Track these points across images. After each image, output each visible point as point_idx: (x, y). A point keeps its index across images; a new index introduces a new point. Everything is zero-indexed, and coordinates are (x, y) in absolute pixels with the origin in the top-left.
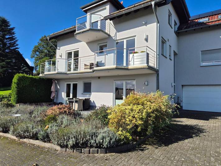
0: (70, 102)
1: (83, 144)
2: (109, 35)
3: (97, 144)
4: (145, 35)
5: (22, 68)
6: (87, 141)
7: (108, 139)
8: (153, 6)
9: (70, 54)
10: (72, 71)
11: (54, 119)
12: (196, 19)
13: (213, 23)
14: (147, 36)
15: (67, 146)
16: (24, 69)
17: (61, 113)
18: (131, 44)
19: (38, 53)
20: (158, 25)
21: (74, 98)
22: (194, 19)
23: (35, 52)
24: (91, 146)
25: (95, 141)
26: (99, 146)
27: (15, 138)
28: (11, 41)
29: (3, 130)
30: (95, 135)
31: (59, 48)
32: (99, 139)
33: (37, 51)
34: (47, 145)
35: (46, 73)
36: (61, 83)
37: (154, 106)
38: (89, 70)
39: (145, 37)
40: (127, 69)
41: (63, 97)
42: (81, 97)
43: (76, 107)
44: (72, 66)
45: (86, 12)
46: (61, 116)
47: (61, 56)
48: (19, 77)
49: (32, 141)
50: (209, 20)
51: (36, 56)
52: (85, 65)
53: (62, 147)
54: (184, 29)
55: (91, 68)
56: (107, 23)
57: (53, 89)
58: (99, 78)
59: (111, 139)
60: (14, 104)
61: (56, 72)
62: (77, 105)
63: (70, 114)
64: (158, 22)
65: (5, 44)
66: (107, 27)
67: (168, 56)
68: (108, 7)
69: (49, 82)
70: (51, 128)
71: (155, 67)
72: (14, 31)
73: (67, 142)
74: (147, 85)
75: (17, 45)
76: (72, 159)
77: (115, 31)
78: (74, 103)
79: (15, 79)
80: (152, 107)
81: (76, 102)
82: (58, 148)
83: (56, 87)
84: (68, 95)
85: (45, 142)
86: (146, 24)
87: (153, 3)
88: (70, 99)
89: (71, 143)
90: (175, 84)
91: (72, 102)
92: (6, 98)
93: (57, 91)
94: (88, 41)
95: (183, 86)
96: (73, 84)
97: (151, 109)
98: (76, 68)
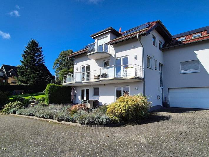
0: (84, 103)
1: (92, 122)
2: (111, 55)
3: (100, 122)
4: (134, 55)
5: (47, 77)
6: (95, 121)
7: (105, 120)
8: (138, 37)
9: (83, 68)
10: (85, 81)
11: (76, 112)
12: (177, 38)
13: (187, 42)
14: (136, 55)
15: (84, 124)
16: (48, 78)
17: (79, 109)
18: (126, 61)
19: (58, 65)
20: (143, 48)
21: (87, 100)
22: (176, 38)
23: (56, 64)
24: (97, 124)
25: (99, 120)
26: (101, 123)
27: (56, 121)
28: (39, 57)
29: (49, 117)
30: (98, 118)
31: (76, 64)
32: (100, 120)
33: (58, 63)
34: (74, 124)
35: (68, 83)
36: (78, 89)
37: (133, 103)
38: (97, 80)
39: (134, 56)
40: (122, 79)
41: (79, 99)
42: (92, 99)
43: (88, 106)
44: (85, 77)
45: (94, 38)
46: (79, 111)
47: (77, 70)
48: (50, 86)
49: (66, 122)
50: (185, 40)
51: (56, 67)
52: (94, 76)
53: (82, 124)
54: (167, 46)
55: (98, 79)
56: (109, 47)
57: (72, 94)
58: (104, 85)
59: (107, 120)
60: (47, 104)
61: (74, 82)
62: (89, 104)
63: (85, 109)
64: (143, 47)
65: (35, 60)
66: (109, 49)
67: (154, 68)
68: (109, 35)
69: (69, 88)
70: (75, 116)
71: (142, 76)
72: (41, 50)
73: (84, 121)
74: (137, 89)
75: (44, 60)
76: (87, 129)
77: (115, 52)
78: (87, 104)
79: (47, 88)
80: (132, 103)
81: (89, 102)
82: (80, 125)
83: (74, 92)
84: (83, 98)
85: (73, 122)
86: (135, 47)
87: (137, 35)
88: (85, 100)
89: (86, 122)
90: (162, 88)
91: (86, 103)
92: (41, 101)
93: (75, 95)
94: (96, 59)
95: (169, 88)
96: (86, 90)
97: (131, 104)
98: (88, 78)
